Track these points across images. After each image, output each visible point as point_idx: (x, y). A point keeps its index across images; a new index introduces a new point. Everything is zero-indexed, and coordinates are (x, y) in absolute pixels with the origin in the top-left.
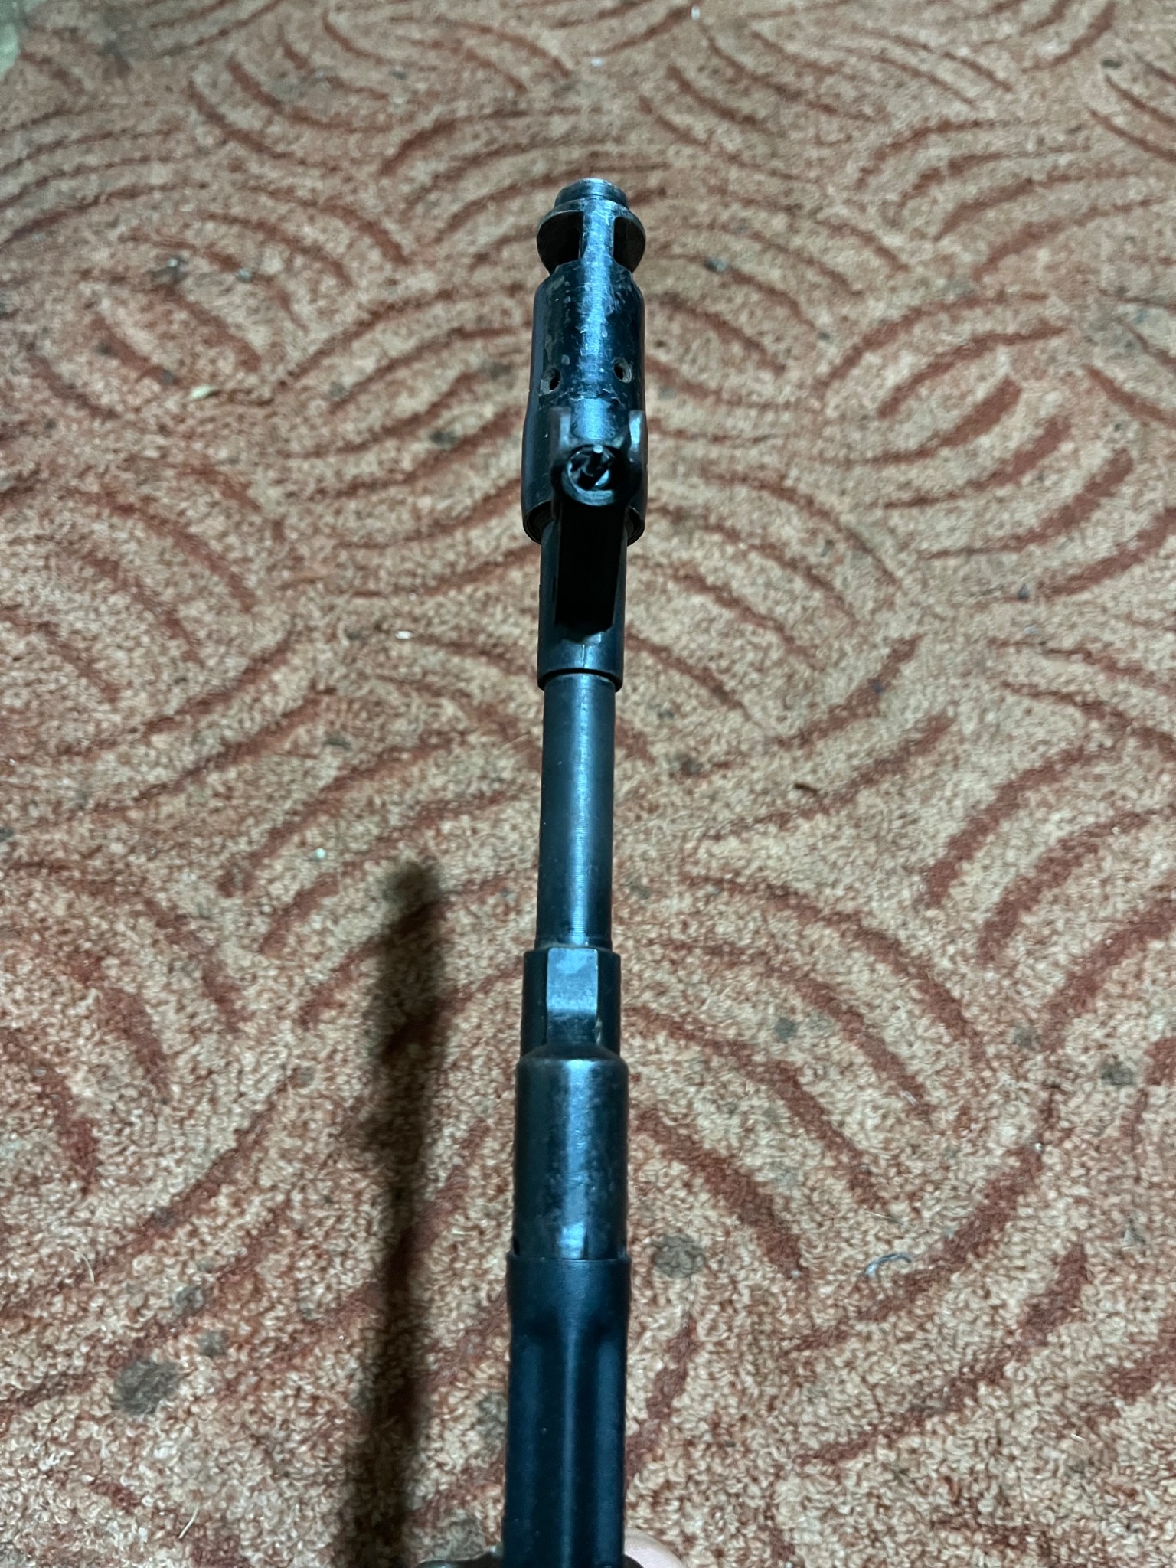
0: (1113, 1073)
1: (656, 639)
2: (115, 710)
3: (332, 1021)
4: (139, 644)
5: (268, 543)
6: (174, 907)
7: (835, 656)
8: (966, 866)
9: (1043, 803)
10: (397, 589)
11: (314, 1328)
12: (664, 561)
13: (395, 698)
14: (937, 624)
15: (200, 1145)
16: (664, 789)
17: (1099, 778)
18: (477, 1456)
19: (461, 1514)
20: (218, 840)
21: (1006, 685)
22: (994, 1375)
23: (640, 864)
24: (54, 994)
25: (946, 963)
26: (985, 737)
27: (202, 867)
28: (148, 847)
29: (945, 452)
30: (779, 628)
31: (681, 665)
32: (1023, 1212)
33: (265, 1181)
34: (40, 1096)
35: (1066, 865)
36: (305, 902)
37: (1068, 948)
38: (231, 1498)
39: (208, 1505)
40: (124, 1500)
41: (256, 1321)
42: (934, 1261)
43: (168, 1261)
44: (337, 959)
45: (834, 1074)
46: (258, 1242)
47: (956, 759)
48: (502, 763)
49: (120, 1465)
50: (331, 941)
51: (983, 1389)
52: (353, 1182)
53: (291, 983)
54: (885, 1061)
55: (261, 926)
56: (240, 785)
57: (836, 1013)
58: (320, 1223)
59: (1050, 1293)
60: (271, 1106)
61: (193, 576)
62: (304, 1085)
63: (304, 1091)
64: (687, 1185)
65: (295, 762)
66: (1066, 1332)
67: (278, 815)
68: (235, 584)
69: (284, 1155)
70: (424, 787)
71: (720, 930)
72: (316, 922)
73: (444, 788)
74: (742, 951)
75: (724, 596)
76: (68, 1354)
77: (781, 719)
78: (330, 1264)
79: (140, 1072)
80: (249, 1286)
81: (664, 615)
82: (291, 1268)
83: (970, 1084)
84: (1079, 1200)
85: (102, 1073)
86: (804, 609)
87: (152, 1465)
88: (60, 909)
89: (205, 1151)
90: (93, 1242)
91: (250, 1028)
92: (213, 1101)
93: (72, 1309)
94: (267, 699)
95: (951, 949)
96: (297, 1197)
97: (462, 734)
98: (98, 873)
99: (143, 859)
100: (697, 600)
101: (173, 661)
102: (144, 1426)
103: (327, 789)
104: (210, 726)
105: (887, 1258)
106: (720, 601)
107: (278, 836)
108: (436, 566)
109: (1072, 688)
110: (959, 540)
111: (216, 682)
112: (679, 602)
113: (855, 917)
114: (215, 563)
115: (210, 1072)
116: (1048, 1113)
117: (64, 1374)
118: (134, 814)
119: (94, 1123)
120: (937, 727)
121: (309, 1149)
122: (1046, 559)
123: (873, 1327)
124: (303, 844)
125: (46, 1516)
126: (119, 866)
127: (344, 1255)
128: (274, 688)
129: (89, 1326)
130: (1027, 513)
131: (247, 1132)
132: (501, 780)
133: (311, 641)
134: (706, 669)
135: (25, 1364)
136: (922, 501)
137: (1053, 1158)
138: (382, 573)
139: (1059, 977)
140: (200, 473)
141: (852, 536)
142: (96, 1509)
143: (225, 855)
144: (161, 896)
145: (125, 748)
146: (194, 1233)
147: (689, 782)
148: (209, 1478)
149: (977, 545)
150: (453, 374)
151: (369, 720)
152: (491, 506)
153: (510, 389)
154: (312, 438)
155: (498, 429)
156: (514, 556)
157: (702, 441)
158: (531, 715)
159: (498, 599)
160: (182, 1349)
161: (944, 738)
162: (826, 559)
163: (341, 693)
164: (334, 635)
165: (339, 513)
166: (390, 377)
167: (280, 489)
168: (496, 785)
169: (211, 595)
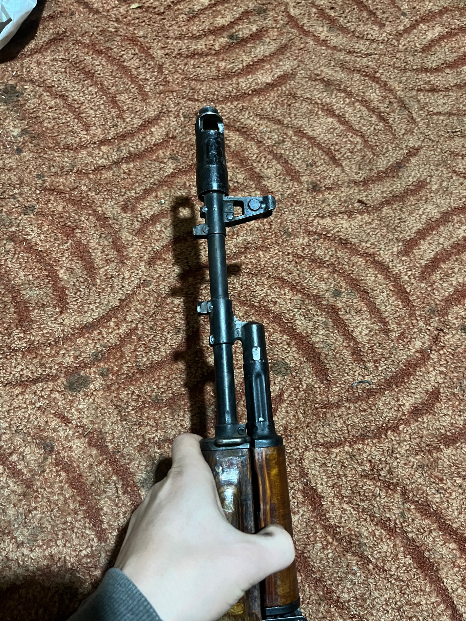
1: (310, 134)
2: (87, 134)
3: (161, 265)
4: (99, 108)
5: (156, 74)
6: (105, 214)
7: (384, 151)
8: (422, 242)
9: (460, 221)
10: (206, 99)
11: (141, 372)
12: (319, 102)
14: (430, 143)
15: (106, 302)
16: (304, 195)
20: (123, 190)
21: (454, 171)
22: (395, 429)
23: (289, 223)
24: (55, 240)
25: (406, 278)
26: (441, 192)
27: (116, 200)
28: (96, 190)
29: (448, 71)
30: (362, 136)
31: (319, 146)
32: (418, 373)
33: (129, 319)
34: (47, 276)
35: (464, 248)
36: (154, 219)
37: (458, 279)
38: (104, 425)
39: (96, 426)
40: (66, 421)
41: (120, 367)
42: (379, 385)
43: (90, 341)
44: (165, 242)
45: (353, 312)
46: (123, 340)
47: (427, 199)
48: (239, 176)
49: (65, 408)
50: (163, 235)
51: (389, 433)
52: (162, 324)
53: (147, 249)
54: (374, 310)
55: (137, 225)
56: (134, 170)
57: (358, 290)
58: (147, 336)
59: (422, 403)
60: (134, 293)
61: (124, 83)
62: (147, 287)
63: (146, 289)
64: (288, 344)
65: (157, 164)
66: (426, 418)
67: (148, 183)
68: (141, 88)
69: (137, 310)
71: (317, 253)
72: (158, 227)
74: (325, 262)
75: (342, 120)
76: (50, 368)
77: (357, 174)
78: (150, 351)
79: (85, 272)
80: (119, 354)
81: (315, 124)
82: (135, 350)
83: (406, 324)
84: (441, 372)
85: (71, 271)
86: (375, 129)
87: (77, 410)
88: (60, 209)
89: (107, 305)
90: (63, 331)
91: (129, 263)
92: (112, 287)
93: (53, 353)
94: (148, 138)
95: (409, 273)
96: (140, 326)
98: (76, 197)
99: (94, 194)
100: (330, 120)
101: (113, 117)
102: (76, 396)
103: (168, 176)
104: (124, 146)
105: (362, 382)
106: (339, 121)
107: (147, 192)
108: (223, 92)
110: (446, 109)
111: (129, 128)
112: (322, 120)
113: (372, 255)
114: (134, 79)
115: (112, 277)
116: (436, 340)
117: (48, 375)
118: (91, 176)
119: (67, 288)
120: (421, 185)
121: (146, 309)
123: (352, 405)
124: (156, 197)
125: (36, 422)
126: (84, 195)
127: (155, 349)
128: (152, 133)
129: (59, 359)
131: (124, 301)
133: (169, 116)
134: (329, 148)
135: (34, 369)
136: (434, 90)
137: (434, 356)
138: (201, 92)
139: (451, 290)
140: (130, 40)
141: (401, 101)
142: (55, 422)
143: (126, 196)
144: (100, 209)
145: (90, 149)
146: (100, 333)
147: (315, 194)
148: (97, 417)
149: (454, 112)
150: (241, 10)
151: (188, 151)
152: (250, 69)
153: (265, 19)
154: (179, 31)
155: (257, 36)
156: (257, 92)
157: (344, 52)
158: (254, 158)
159: (247, 109)
160: (92, 372)
161: (424, 191)
162: (388, 110)
163: (178, 139)
164: (178, 115)
165: (186, 64)
166: (214, 9)
167: (163, 51)
168: (236, 184)
169: (130, 92)
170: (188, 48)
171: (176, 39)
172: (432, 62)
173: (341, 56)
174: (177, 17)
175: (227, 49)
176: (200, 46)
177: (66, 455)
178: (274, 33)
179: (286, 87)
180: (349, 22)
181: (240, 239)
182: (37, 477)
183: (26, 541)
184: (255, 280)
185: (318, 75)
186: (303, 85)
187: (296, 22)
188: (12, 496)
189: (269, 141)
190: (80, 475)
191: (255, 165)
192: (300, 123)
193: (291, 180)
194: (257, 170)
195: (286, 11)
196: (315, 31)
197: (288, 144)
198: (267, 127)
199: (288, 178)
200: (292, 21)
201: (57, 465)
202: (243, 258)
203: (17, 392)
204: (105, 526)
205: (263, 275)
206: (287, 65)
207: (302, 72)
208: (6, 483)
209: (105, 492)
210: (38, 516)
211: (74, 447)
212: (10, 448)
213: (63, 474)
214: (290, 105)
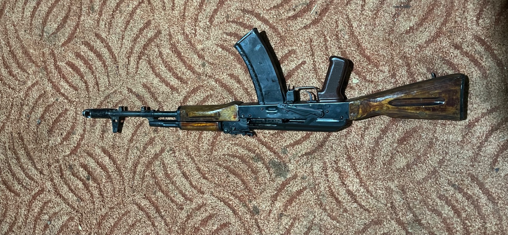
0: (204, 65)
1: (131, 136)
2: (151, 233)
3: (203, 189)
4: (138, 231)
5: (115, 210)
6: (186, 217)
7: (132, 103)
8: (171, 84)
9: (158, 69)
10: (123, 184)
11: (247, 187)
13: (146, 183)
14: (124, 84)
15: (223, 207)
16: (160, 135)
17: (153, 59)
18: (261, 162)
19: (268, 164)
20: (174, 211)
21: (136, 73)
22: (247, 89)
23: (174, 139)
25: (188, 89)
26: (147, 78)
27: (179, 213)
28: (176, 223)
29: (85, 78)
31: (136, 131)
32: (225, 82)
33: (228, 197)
34: (217, 233)
35: (169, 67)
36: (184, 195)
37: (184, 69)
38: (268, 196)
39: (270, 199)
40: (270, 211)
41: (247, 195)
43: (239, 210)
44: (193, 189)
46: (236, 197)
47: (151, 83)
48: (157, 163)
49: (266, 213)
50: (190, 190)
51: (248, 91)
52: (227, 183)
53: (198, 196)
55: (188, 202)
56: (164, 209)
58: (233, 188)
59: (235, 80)
60: (217, 197)
61: (123, 223)
62: (213, 192)
63: (214, 192)
65: (159, 200)
66: (240, 78)
67: (169, 202)
68: (123, 215)
69: (223, 194)
70: (162, 177)
72: (187, 193)
73: (162, 173)
76: (253, 222)
78: (238, 185)
79: (212, 218)
80: (242, 197)
81: (125, 134)
82: (239, 191)
83: (207, 88)
84: (222, 74)
85: (213, 224)
87: (266, 208)
90: (238, 221)
91: (205, 202)
92: (216, 206)
93: (247, 223)
94: (147, 206)
95: (185, 88)
96: (229, 192)
97: (152, 171)
98: (181, 231)
99: (178, 224)
101: (141, 224)
102: (261, 210)
103: (164, 194)
104: (153, 216)
107: (173, 201)
108: (118, 178)
109: (136, 61)
110: (106, 77)
111: (145, 216)
114: (120, 219)
115: (212, 207)
116: (210, 77)
117: (255, 222)
118: (170, 227)
119: (221, 224)
120: (145, 86)
121: (222, 190)
122: (109, 61)
124: (174, 197)
125: (274, 222)
126: (180, 227)
127: (237, 184)
129: (249, 220)
130: (99, 64)
131: (221, 200)
132: (160, 164)
133: (135, 199)
134: (136, 127)
136: (97, 84)
137: (217, 77)
138: (120, 188)
139: (189, 71)
140: (100, 225)
141: (106, 98)
142: (272, 215)
143: (177, 210)
144: (184, 219)
145: (158, 230)
146: (235, 206)
147: (159, 130)
148: (266, 200)
149: (107, 74)
150: (72, 177)
151: (150, 188)
152: (104, 168)
153: (75, 165)
154: (90, 204)
155: (85, 167)
156: (115, 162)
157: (85, 126)
158: (148, 159)
159: (124, 166)
160: (251, 206)
161: (147, 85)
162: (112, 103)
163: (145, 193)
164: (134, 195)
165: (107, 197)
166: (74, 190)
167: (102, 209)
168: (161, 164)
169: (127, 219)
170: (98, 198)
171: (94, 205)
172: (81, 85)
173: (88, 127)
174: (82, 207)
175: (95, 180)
176: (96, 193)
177: (282, 208)
178: (82, 160)
179: (109, 150)
180: (68, 126)
181: (185, 158)
182: (292, 217)
183: (313, 215)
184: (201, 149)
185: (100, 136)
186: (107, 142)
187: (73, 150)
188: (300, 224)
189: (138, 153)
190: (287, 201)
191: (150, 158)
192: (126, 141)
193: (154, 141)
194: (153, 156)
195: (68, 156)
196: (77, 140)
197: (138, 145)
198: (131, 155)
199: (154, 143)
200: (74, 152)
201: (286, 210)
202: (193, 156)
203: (264, 233)
204: (302, 188)
205: (199, 146)
206: (98, 151)
207: (100, 144)
208: (296, 227)
209: (291, 191)
210: (304, 212)
211: (279, 206)
212: (284, 230)
213: (289, 207)
214: (118, 147)
